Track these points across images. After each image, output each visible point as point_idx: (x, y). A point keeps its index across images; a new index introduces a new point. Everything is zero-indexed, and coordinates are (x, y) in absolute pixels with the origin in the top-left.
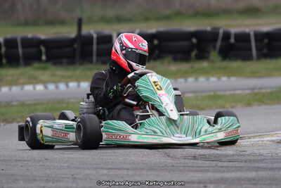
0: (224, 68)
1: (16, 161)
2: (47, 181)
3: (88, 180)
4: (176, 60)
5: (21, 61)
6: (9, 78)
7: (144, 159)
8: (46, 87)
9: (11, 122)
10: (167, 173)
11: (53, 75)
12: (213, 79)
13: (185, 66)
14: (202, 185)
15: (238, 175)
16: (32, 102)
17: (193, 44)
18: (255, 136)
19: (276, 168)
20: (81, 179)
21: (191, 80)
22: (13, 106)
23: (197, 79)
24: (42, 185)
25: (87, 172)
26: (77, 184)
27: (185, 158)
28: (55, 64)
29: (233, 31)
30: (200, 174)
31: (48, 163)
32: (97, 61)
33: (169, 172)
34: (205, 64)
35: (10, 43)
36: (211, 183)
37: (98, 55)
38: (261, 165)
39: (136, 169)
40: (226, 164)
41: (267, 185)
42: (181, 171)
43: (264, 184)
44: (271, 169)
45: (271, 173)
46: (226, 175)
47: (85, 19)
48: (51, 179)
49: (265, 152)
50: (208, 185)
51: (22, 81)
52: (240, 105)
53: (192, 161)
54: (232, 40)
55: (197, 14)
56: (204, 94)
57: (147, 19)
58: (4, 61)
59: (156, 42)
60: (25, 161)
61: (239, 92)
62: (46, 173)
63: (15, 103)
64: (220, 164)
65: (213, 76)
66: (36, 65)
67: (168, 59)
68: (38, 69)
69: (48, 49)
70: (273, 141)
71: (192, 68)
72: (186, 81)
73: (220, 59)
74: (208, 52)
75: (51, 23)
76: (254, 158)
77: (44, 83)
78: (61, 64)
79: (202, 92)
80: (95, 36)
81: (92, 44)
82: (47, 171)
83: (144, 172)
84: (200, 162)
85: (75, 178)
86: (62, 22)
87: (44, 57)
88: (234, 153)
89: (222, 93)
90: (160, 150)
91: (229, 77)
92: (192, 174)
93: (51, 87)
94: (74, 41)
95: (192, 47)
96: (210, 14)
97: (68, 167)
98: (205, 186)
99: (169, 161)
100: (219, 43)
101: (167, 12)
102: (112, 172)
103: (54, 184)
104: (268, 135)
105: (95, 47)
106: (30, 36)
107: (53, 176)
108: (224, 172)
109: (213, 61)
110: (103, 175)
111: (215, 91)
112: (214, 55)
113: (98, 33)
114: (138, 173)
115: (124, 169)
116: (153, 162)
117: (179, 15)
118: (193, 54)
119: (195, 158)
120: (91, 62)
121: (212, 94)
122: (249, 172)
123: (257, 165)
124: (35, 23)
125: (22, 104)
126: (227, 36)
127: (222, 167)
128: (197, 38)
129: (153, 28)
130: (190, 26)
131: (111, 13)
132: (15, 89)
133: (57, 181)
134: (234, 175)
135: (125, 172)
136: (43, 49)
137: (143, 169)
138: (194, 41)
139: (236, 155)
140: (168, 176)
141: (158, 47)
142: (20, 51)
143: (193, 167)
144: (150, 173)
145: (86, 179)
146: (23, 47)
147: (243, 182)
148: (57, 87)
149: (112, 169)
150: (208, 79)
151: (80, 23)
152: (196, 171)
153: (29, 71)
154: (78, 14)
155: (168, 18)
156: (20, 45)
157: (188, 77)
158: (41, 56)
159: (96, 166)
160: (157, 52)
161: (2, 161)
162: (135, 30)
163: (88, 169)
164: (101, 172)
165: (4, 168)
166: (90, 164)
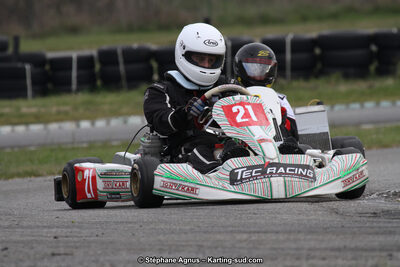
1: (117, 223)
3: (219, 249)
4: (347, 77)
5: (124, 82)
6: (106, 107)
7: (301, 217)
10: (334, 237)
13: (361, 85)
14: (384, 254)
17: (371, 52)
20: (209, 248)
21: (369, 105)
22: (113, 146)
23: (378, 104)
25: (218, 237)
26: (204, 253)
27: (361, 214)
30: (381, 239)
31: (162, 226)
33: (338, 235)
34: (389, 82)
35: (107, 57)
39: (290, 232)
42: (354, 233)
47: (214, 19)
50: (395, 254)
51: (124, 110)
53: (371, 219)
55: (378, 10)
56: (388, 125)
57: (304, 19)
58: (99, 83)
59: (318, 51)
60: (130, 223)
62: (159, 240)
63: (115, 143)
66: (144, 87)
67: (336, 75)
71: (370, 87)
72: (362, 106)
74: (395, 64)
75: (165, 27)
79: (385, 122)
80: (229, 44)
82: (161, 237)
83: (301, 236)
84: (382, 222)
85: (201, 246)
87: (156, 77)
92: (371, 238)
95: (372, 57)
96: (396, 9)
97: (192, 231)
98: (391, 255)
99: (336, 220)
101: (333, 8)
102: (254, 237)
105: (229, 60)
106: (135, 45)
107: (170, 243)
110: (240, 241)
113: (233, 41)
114: (292, 237)
115: (272, 232)
116: (314, 222)
117: (351, 11)
118: (372, 68)
119: (375, 215)
124: (142, 28)
128: (376, 44)
129: (312, 31)
130: (367, 27)
131: (252, 11)
132: (115, 122)
135: (274, 237)
136: (155, 65)
137: (299, 232)
138: (374, 48)
140: (338, 242)
141: (321, 58)
142: (122, 68)
143: (372, 228)
144: (309, 237)
145: (216, 248)
146: (127, 62)
149: (254, 232)
150: (394, 103)
152: (377, 233)
153: (135, 96)
154: (205, 13)
155: (334, 16)
156: (121, 59)
157: (366, 100)
158: (152, 74)
159: (231, 229)
160: (319, 66)
161: (96, 223)
162: (287, 35)
163: (220, 232)
164: (238, 237)
165: (100, 234)
166: (223, 227)
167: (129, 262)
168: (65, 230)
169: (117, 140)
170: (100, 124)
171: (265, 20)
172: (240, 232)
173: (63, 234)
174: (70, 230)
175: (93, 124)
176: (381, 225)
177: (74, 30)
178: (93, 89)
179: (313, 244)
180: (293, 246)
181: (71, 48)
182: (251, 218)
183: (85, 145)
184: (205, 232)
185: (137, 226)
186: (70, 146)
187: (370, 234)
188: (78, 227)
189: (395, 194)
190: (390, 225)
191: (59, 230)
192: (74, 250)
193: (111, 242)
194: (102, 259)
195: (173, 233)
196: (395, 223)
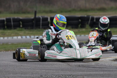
1: (10, 66)
2: (22, 74)
3: (37, 74)
4: (72, 28)
5: (13, 27)
6: (7, 34)
7: (60, 66)
8: (22, 37)
9: (8, 51)
10: (68, 72)
11: (25, 33)
13: (76, 30)
15: (96, 73)
16: (17, 43)
18: (103, 58)
19: (111, 71)
20: (35, 73)
21: (78, 36)
22: (9, 44)
23: (81, 35)
24: (20, 75)
25: (37, 71)
26: (33, 75)
27: (76, 66)
28: (25, 29)
29: (95, 17)
30: (81, 73)
31: (22, 67)
32: (42, 28)
33: (69, 71)
34: (84, 30)
35: (8, 20)
36: (85, 76)
37: (42, 25)
38: (105, 69)
39: (57, 70)
41: (108, 77)
43: (106, 77)
44: (109, 71)
45: (109, 72)
46: (91, 73)
47: (37, 11)
48: (23, 73)
49: (107, 64)
50: (84, 77)
51: (12, 35)
53: (78, 67)
54: (95, 21)
55: (81, 10)
57: (62, 12)
58: (6, 27)
60: (13, 66)
63: (10, 44)
65: (87, 34)
66: (18, 29)
67: (70, 27)
68: (19, 30)
69: (23, 23)
70: (110, 60)
71: (79, 31)
73: (90, 28)
74: (85, 25)
75: (24, 13)
76: (102, 66)
77: (21, 36)
78: (28, 29)
79: (82, 40)
80: (41, 18)
81: (40, 21)
82: (22, 70)
83: (59, 71)
85: (33, 73)
86: (29, 13)
87: (21, 26)
90: (66, 63)
92: (78, 72)
93: (24, 37)
94: (33, 20)
95: (79, 23)
97: (30, 69)
98: (83, 77)
99: (69, 67)
100: (89, 22)
101: (69, 9)
103: (25, 75)
104: (108, 58)
105: (41, 22)
106: (16, 17)
107: (24, 72)
108: (91, 71)
109: (87, 29)
110: (43, 72)
112: (88, 26)
113: (42, 17)
116: (63, 67)
117: (74, 10)
118: (79, 26)
119: (79, 66)
120: (40, 28)
122: (100, 72)
123: (103, 69)
124: (18, 13)
125: (12, 44)
126: (93, 19)
127: (90, 70)
128: (81, 19)
130: (78, 15)
131: (48, 9)
132: (10, 38)
133: (25, 74)
134: (94, 73)
135: (52, 71)
136: (21, 23)
137: (59, 70)
138: (80, 20)
139: (95, 65)
140: (69, 73)
142: (12, 23)
143: (79, 69)
144: (62, 71)
145: (37, 73)
147: (98, 76)
148: (26, 37)
149: (47, 70)
150: (85, 35)
151: (36, 13)
152: (80, 71)
153: (15, 31)
154: (35, 9)
155: (70, 11)
156: (12, 21)
159: (41, 68)
161: (3, 66)
163: (38, 69)
164: (43, 71)
165: (5, 69)
166: (38, 68)
167: (13, 77)
170: (6, 38)
171: (51, 12)
172: (43, 69)
175: (4, 38)
176: (81, 69)
178: (4, 29)
179: (62, 73)
180: (57, 74)
182: (46, 66)
183: (1, 44)
184: (34, 69)
185: (15, 67)
187: (78, 71)
190: (83, 69)
193: (8, 71)
194: (5, 76)
195: (25, 69)
196: (85, 68)
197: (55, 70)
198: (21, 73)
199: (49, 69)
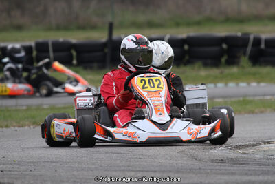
0: (254, 74)
1: (45, 162)
4: (206, 65)
7: (172, 161)
10: (194, 176)
12: (243, 85)
13: (215, 72)
15: (266, 178)
16: (62, 106)
17: (223, 49)
21: (220, 85)
22: (44, 109)
23: (226, 85)
25: (115, 173)
27: (213, 160)
28: (85, 68)
29: (264, 36)
30: (226, 178)
31: (76, 165)
33: (196, 174)
34: (235, 70)
39: (164, 172)
40: (253, 168)
42: (208, 173)
46: (253, 178)
47: (116, 24)
48: (79, 180)
52: (269, 110)
53: (220, 164)
54: (263, 46)
55: (228, 20)
56: (233, 99)
57: (178, 25)
59: (186, 47)
60: (54, 162)
61: (269, 97)
62: (73, 175)
63: (45, 107)
64: (247, 168)
65: (243, 82)
67: (198, 64)
69: (79, 53)
71: (222, 73)
72: (216, 86)
73: (250, 64)
74: (239, 58)
75: (82, 28)
78: (91, 68)
79: (231, 97)
82: (75, 173)
83: (171, 175)
84: (227, 166)
86: (94, 27)
87: (75, 62)
88: (262, 157)
89: (251, 98)
91: (259, 82)
92: (219, 177)
94: (104, 45)
95: (222, 53)
96: (241, 20)
97: (96, 169)
99: (196, 164)
100: (249, 49)
101: (197, 18)
102: (139, 174)
106: (61, 40)
107: (81, 177)
108: (251, 175)
109: (243, 67)
111: (245, 96)
112: (244, 60)
114: (165, 175)
115: (151, 171)
116: (180, 165)
117: (210, 20)
118: (223, 60)
119: (222, 161)
121: (241, 99)
124: (66, 28)
125: (53, 108)
126: (257, 41)
127: (249, 170)
128: (226, 43)
129: (183, 33)
130: (221, 31)
131: (142, 18)
133: (84, 182)
134: (261, 178)
136: (74, 53)
137: (170, 171)
138: (225, 46)
139: (264, 159)
140: (196, 179)
141: (189, 52)
142: (51, 54)
143: (220, 170)
146: (54, 51)
149: (139, 171)
150: (237, 84)
151: (111, 28)
152: (223, 174)
154: (109, 18)
155: (199, 23)
156: (51, 49)
157: (218, 82)
158: (72, 60)
159: (123, 168)
160: (187, 57)
161: (31, 162)
162: (166, 35)
163: (116, 171)
165: (33, 169)
166: (118, 167)
168: (9, 166)
169: (47, 105)
171: (151, 25)
172: (129, 171)
173: (8, 169)
174: (12, 166)
176: (227, 168)
177: (19, 28)
181: (17, 41)
182: (138, 161)
183: (24, 108)
184: (105, 170)
185: (58, 165)
186: (14, 108)
187: (219, 174)
188: (18, 164)
189: (237, 147)
190: (232, 168)
191: (5, 166)
192: (15, 181)
193: (41, 176)
195: (83, 170)
196: (236, 167)
197: (160, 171)
198: (75, 181)
199: (145, 169)
